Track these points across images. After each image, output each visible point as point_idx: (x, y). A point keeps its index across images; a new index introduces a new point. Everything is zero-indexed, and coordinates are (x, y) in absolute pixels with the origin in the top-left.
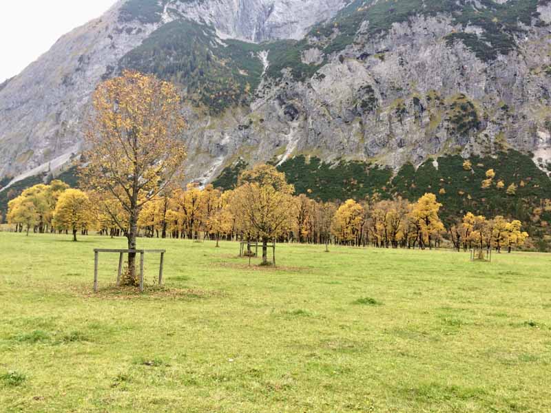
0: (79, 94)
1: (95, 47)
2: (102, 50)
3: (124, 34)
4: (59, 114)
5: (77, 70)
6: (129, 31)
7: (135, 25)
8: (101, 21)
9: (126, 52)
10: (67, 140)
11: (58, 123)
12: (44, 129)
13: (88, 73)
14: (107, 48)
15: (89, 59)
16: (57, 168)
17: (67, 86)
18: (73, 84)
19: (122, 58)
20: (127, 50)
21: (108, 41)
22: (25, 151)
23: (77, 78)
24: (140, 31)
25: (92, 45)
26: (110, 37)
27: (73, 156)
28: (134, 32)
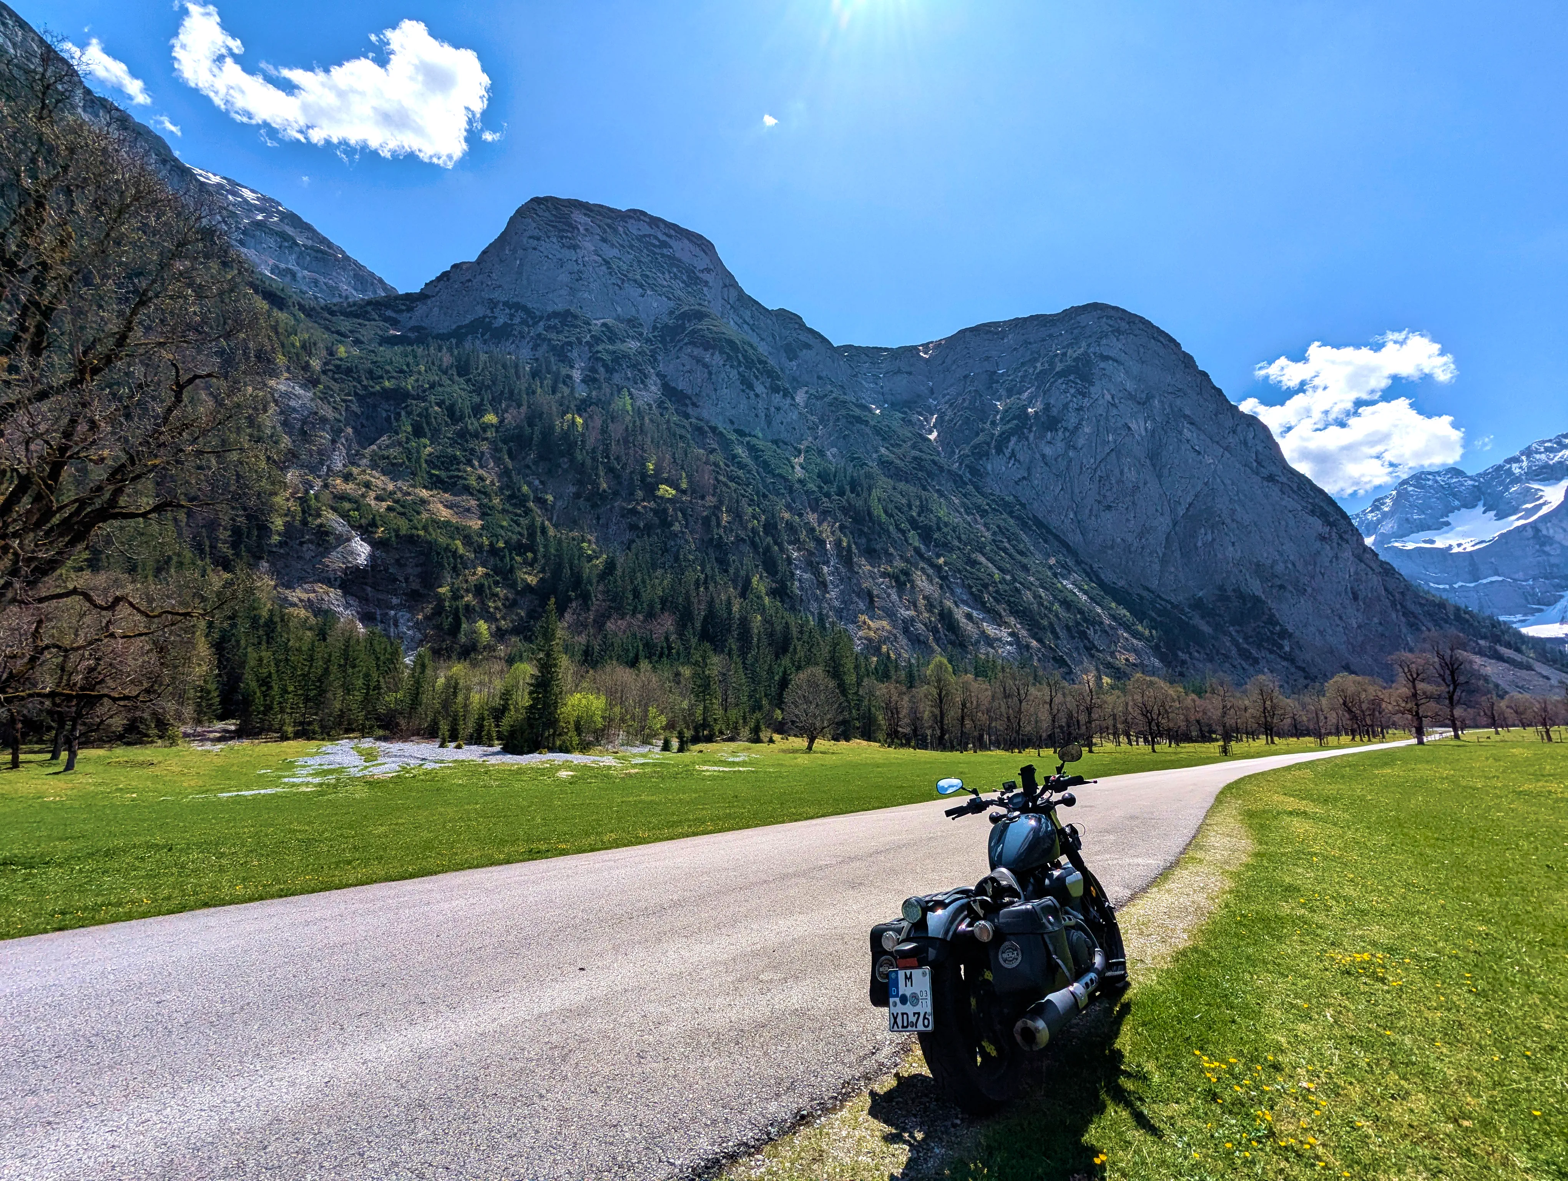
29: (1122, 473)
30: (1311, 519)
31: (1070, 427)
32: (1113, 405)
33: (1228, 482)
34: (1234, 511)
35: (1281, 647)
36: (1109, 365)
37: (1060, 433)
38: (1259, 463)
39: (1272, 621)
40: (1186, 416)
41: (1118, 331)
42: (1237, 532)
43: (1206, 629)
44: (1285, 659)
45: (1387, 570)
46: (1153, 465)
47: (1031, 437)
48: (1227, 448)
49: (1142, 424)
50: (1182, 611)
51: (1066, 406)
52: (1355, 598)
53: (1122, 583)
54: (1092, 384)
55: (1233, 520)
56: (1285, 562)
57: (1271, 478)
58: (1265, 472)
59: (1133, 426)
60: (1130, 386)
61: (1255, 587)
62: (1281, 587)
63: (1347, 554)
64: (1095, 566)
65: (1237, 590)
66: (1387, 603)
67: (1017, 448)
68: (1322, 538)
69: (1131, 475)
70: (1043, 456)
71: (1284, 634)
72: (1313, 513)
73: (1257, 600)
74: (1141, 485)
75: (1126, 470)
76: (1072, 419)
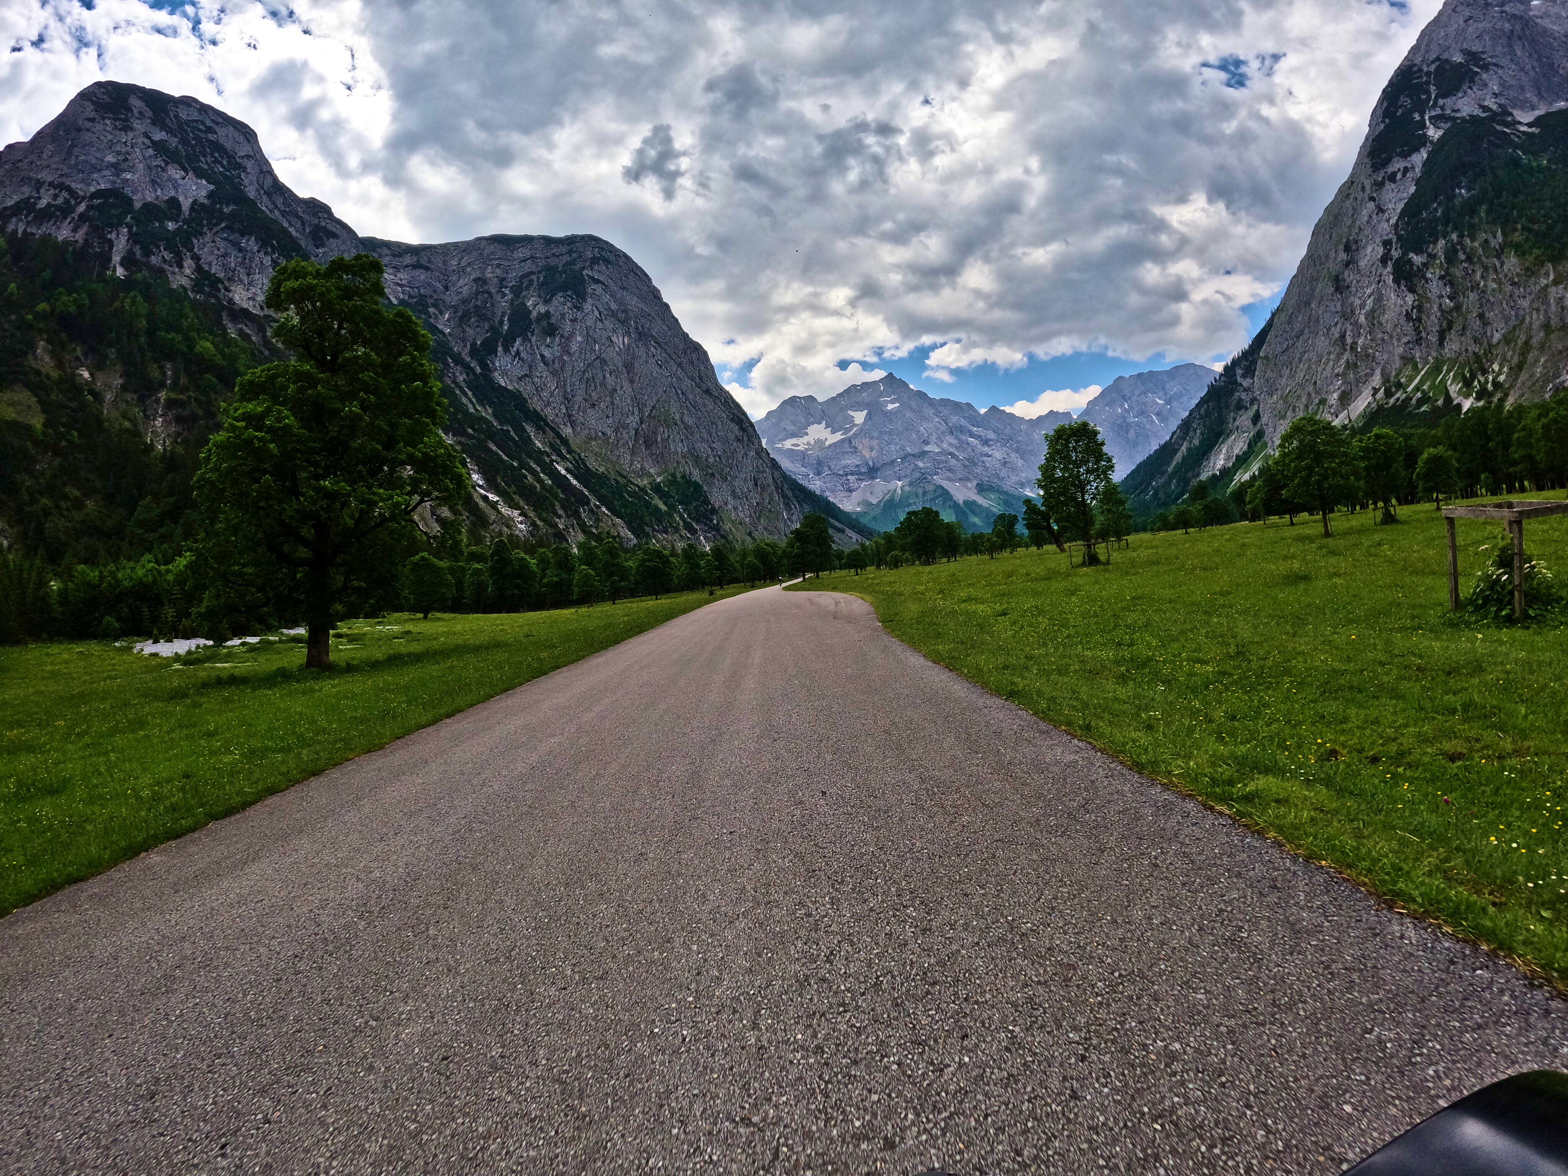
0: (1360, 298)
1: (1358, 223)
2: (1368, 222)
3: (1389, 186)
4: (1343, 336)
5: (1348, 264)
6: (1392, 178)
7: (1397, 164)
8: (1353, 183)
9: (1399, 211)
10: (1363, 371)
11: (1345, 350)
12: (1331, 363)
13: (1362, 263)
14: (1374, 216)
15: (1356, 242)
16: (1359, 416)
17: (1341, 293)
18: (1348, 287)
19: (1397, 221)
20: (1401, 206)
21: (1371, 205)
22: (1317, 401)
23: (1349, 276)
24: (1406, 170)
25: (1354, 222)
26: (1372, 199)
27: (1376, 391)
28: (1399, 176)
29: (604, 377)
30: (732, 425)
31: (566, 334)
32: (601, 320)
33: (679, 392)
34: (683, 414)
35: (712, 521)
36: (599, 289)
37: (557, 339)
38: (701, 379)
39: (707, 502)
40: (653, 336)
41: (607, 262)
42: (685, 431)
43: (663, 508)
44: (714, 530)
45: (775, 465)
46: (628, 373)
47: (534, 339)
48: (680, 365)
49: (621, 338)
50: (646, 493)
51: (563, 315)
52: (756, 485)
53: (602, 469)
54: (585, 300)
55: (682, 422)
56: (715, 456)
57: (708, 392)
58: (704, 387)
59: (614, 339)
60: (613, 306)
61: (696, 475)
62: (712, 475)
63: (752, 453)
64: (583, 455)
65: (684, 477)
66: (773, 488)
67: (522, 348)
68: (738, 440)
69: (610, 380)
70: (542, 356)
71: (714, 511)
72: (732, 420)
73: (697, 486)
74: (618, 388)
75: (608, 375)
76: (567, 327)
